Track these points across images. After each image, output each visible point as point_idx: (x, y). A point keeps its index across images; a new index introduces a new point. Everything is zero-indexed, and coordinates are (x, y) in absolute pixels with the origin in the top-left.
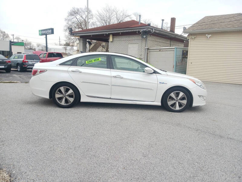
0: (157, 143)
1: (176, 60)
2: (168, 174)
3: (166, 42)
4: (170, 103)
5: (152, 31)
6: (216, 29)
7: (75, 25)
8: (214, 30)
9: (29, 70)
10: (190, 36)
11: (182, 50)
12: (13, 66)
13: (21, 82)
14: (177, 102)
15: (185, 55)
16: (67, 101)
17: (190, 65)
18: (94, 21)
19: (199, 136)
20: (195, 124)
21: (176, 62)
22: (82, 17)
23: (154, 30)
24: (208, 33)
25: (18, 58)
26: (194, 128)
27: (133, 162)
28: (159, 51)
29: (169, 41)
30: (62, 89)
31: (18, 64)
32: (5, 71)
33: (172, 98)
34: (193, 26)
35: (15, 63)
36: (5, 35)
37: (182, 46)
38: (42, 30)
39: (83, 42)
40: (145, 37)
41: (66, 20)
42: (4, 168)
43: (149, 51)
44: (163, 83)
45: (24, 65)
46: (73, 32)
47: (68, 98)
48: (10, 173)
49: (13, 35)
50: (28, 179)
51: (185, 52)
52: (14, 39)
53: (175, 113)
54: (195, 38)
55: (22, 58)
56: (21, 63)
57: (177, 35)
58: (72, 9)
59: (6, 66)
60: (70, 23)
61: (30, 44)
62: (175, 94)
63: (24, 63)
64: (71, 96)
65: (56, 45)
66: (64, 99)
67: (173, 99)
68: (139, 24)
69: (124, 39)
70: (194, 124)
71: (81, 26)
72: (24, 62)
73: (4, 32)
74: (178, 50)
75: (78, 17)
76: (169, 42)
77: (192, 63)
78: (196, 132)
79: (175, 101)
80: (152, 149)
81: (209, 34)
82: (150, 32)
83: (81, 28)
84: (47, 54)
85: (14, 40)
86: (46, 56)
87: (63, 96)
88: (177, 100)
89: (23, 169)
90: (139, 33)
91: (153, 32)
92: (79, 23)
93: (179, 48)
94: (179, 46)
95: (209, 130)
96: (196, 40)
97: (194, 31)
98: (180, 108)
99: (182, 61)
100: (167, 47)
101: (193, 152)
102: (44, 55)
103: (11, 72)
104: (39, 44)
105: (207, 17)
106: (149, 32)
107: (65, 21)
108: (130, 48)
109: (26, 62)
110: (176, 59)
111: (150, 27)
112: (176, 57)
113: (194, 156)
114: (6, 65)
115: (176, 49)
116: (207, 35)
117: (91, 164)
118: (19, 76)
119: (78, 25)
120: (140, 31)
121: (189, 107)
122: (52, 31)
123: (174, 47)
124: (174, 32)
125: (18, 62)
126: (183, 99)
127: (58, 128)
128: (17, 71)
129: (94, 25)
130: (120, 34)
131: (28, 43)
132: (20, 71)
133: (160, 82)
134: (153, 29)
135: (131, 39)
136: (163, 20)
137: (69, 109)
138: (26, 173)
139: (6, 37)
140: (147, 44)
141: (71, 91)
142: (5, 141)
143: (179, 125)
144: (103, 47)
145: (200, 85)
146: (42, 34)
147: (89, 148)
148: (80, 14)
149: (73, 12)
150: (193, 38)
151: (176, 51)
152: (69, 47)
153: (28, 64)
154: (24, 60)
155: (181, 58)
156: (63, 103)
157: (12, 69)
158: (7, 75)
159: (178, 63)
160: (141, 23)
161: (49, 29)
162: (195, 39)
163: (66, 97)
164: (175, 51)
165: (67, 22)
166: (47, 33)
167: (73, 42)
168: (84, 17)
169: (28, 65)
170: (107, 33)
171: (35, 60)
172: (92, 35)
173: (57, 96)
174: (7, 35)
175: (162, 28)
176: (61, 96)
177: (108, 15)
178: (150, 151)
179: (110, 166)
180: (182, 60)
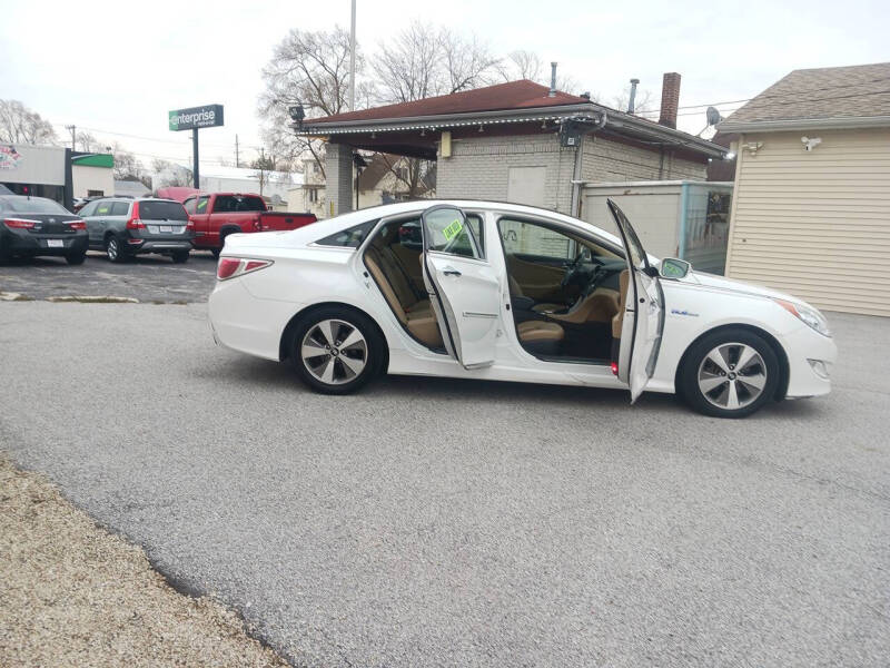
0: (698, 522)
1: (685, 230)
2: (768, 624)
3: (646, 162)
4: (707, 384)
5: (601, 121)
6: (837, 119)
7: (299, 95)
8: (831, 120)
9: (146, 255)
10: (741, 142)
11: (706, 192)
12: (92, 242)
13: (141, 301)
14: (732, 383)
15: (718, 209)
16: (340, 371)
17: (738, 247)
18: (368, 80)
19: (836, 501)
20: (809, 461)
21: (687, 236)
22: (323, 65)
23: (605, 118)
24: (809, 131)
25: (111, 213)
26: (810, 473)
27: (634, 582)
28: (626, 194)
29: (657, 156)
30: (326, 327)
31: (110, 235)
32: (63, 259)
33: (713, 368)
34: (753, 105)
35: (95, 231)
36: (39, 127)
37: (699, 176)
38: (180, 113)
39: (340, 160)
40: (571, 141)
41: (266, 74)
42: (210, 590)
43: (585, 193)
44: (684, 313)
45: (132, 238)
46: (307, 122)
47: (344, 359)
48: (237, 607)
49: (74, 127)
50: (301, 626)
51: (717, 198)
52: (74, 142)
53: (725, 421)
54: (758, 149)
55: (125, 213)
56: (122, 233)
57: (685, 137)
58: (289, 35)
59: (71, 242)
60: (280, 86)
61: (128, 160)
62: (727, 351)
63: (133, 232)
64: (354, 353)
65: (224, 164)
66: (331, 365)
67: (717, 370)
68: (552, 95)
69: (495, 149)
70: (803, 460)
71: (321, 97)
72: (130, 229)
73: (37, 117)
74: (693, 190)
75: (311, 63)
76: (655, 163)
77: (748, 242)
78: (821, 490)
79: (725, 379)
80: (686, 542)
81: (811, 134)
82: (593, 125)
83: (321, 107)
84: (211, 201)
85: (76, 144)
86: (206, 205)
87: (329, 352)
88: (732, 374)
89: (274, 596)
90: (551, 128)
91: (604, 123)
92: (312, 86)
93: (695, 185)
94: (689, 176)
95: (866, 483)
96: (764, 159)
97: (756, 124)
98: (743, 405)
99: (707, 232)
100: (651, 180)
101: (830, 556)
102: (198, 203)
103: (86, 262)
104: (163, 163)
105: (801, 71)
106: (590, 124)
107: (263, 77)
108: (514, 182)
109: (138, 226)
110: (686, 223)
111: (592, 107)
112: (687, 219)
113: (839, 568)
114: (69, 238)
115: (688, 190)
116: (804, 140)
117: (494, 586)
118: (120, 276)
119: (308, 95)
120: (557, 122)
121: (774, 400)
122: (217, 115)
123: (680, 182)
124: (674, 126)
125: (112, 227)
126: (752, 370)
127: (337, 463)
128: (106, 258)
129: (367, 94)
130: (481, 130)
131: (121, 157)
132: (118, 261)
133: (676, 309)
134: (602, 115)
135: (520, 148)
136: (635, 82)
137: (350, 399)
138: (288, 607)
139: (45, 134)
140: (578, 169)
141: (356, 336)
142: (173, 501)
143: (749, 461)
144: (399, 176)
145: (813, 321)
146: (181, 127)
147: (465, 531)
148: (318, 52)
149: (293, 45)
150: (751, 151)
151: (688, 195)
152: (273, 173)
153: (145, 235)
154: (131, 221)
155: (702, 222)
156: (327, 377)
157: (89, 252)
158: (77, 272)
159: (691, 239)
160: (558, 93)
161: (208, 109)
162: (762, 152)
163: (340, 356)
164: (683, 196)
165: (271, 84)
166: (200, 124)
167: (291, 157)
168: (332, 64)
169: (146, 240)
170: (433, 127)
171: (169, 222)
172: (377, 133)
173: (309, 351)
174: (48, 125)
175: (630, 112)
176: (320, 351)
177: (418, 57)
178: (680, 549)
179: (560, 593)
180: (707, 227)
